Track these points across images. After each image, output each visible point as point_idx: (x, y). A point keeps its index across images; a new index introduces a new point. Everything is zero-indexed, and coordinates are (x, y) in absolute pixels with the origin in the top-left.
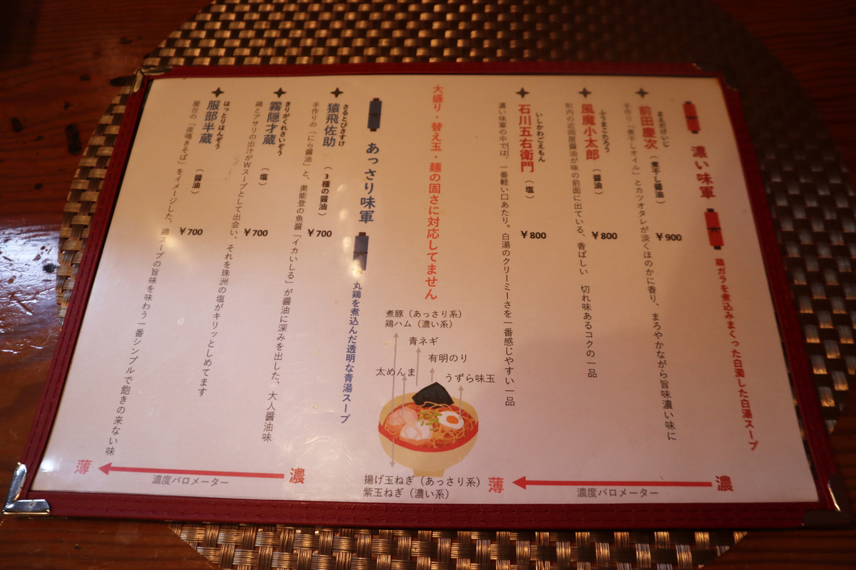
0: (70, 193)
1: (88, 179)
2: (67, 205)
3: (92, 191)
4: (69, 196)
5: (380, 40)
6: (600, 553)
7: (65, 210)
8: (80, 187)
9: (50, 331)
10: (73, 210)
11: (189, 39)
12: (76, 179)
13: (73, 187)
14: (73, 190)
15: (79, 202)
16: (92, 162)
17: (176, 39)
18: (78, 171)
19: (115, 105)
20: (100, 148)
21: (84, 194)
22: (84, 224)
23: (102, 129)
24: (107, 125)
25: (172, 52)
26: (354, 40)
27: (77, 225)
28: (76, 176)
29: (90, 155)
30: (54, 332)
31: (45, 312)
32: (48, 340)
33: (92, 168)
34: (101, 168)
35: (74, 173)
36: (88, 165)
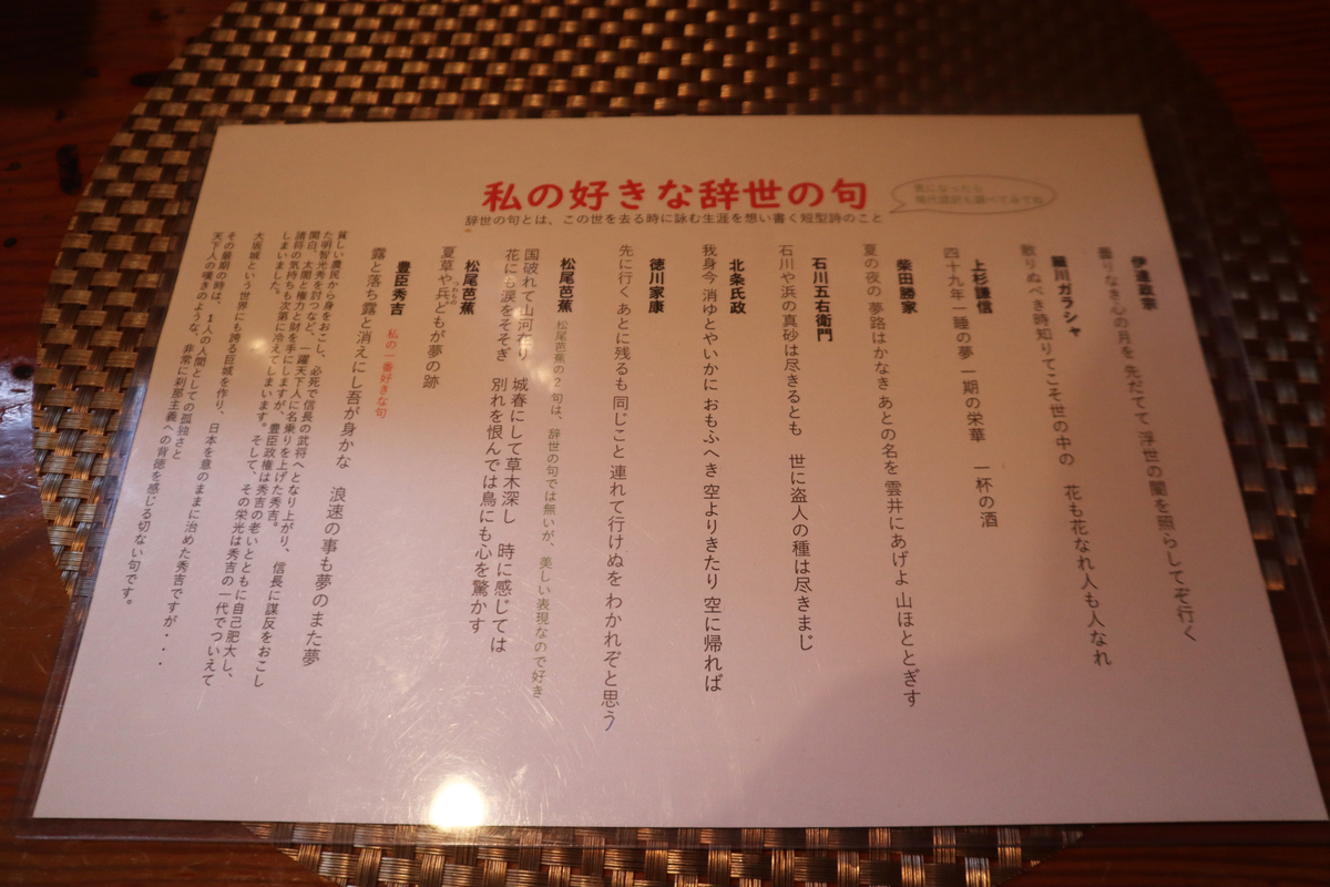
0: (61, 254)
1: (90, 232)
2: (54, 273)
3: (97, 251)
4: (59, 258)
5: (562, 23)
6: (875, 837)
7: (52, 281)
8: (77, 244)
9: (21, 471)
10: (64, 281)
11: (258, 14)
12: (72, 231)
13: (65, 244)
14: (65, 250)
15: (75, 269)
16: (99, 206)
17: (237, 15)
18: (75, 220)
19: (138, 116)
20: (111, 185)
21: (83, 255)
22: (80, 303)
23: (115, 154)
24: (124, 148)
25: (231, 35)
26: (521, 23)
27: (69, 304)
28: (71, 228)
29: (96, 193)
30: (26, 472)
31: (13, 440)
32: (15, 485)
33: (97, 215)
34: (111, 215)
35: (68, 222)
36: (92, 211)
